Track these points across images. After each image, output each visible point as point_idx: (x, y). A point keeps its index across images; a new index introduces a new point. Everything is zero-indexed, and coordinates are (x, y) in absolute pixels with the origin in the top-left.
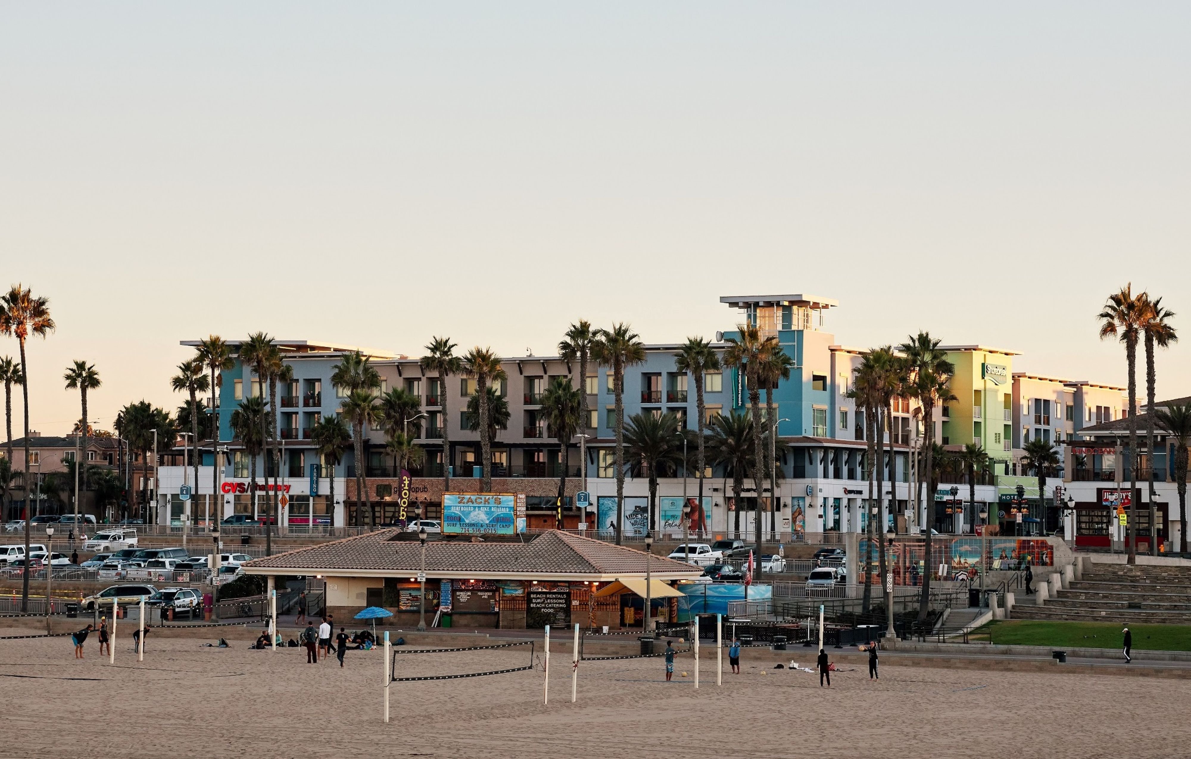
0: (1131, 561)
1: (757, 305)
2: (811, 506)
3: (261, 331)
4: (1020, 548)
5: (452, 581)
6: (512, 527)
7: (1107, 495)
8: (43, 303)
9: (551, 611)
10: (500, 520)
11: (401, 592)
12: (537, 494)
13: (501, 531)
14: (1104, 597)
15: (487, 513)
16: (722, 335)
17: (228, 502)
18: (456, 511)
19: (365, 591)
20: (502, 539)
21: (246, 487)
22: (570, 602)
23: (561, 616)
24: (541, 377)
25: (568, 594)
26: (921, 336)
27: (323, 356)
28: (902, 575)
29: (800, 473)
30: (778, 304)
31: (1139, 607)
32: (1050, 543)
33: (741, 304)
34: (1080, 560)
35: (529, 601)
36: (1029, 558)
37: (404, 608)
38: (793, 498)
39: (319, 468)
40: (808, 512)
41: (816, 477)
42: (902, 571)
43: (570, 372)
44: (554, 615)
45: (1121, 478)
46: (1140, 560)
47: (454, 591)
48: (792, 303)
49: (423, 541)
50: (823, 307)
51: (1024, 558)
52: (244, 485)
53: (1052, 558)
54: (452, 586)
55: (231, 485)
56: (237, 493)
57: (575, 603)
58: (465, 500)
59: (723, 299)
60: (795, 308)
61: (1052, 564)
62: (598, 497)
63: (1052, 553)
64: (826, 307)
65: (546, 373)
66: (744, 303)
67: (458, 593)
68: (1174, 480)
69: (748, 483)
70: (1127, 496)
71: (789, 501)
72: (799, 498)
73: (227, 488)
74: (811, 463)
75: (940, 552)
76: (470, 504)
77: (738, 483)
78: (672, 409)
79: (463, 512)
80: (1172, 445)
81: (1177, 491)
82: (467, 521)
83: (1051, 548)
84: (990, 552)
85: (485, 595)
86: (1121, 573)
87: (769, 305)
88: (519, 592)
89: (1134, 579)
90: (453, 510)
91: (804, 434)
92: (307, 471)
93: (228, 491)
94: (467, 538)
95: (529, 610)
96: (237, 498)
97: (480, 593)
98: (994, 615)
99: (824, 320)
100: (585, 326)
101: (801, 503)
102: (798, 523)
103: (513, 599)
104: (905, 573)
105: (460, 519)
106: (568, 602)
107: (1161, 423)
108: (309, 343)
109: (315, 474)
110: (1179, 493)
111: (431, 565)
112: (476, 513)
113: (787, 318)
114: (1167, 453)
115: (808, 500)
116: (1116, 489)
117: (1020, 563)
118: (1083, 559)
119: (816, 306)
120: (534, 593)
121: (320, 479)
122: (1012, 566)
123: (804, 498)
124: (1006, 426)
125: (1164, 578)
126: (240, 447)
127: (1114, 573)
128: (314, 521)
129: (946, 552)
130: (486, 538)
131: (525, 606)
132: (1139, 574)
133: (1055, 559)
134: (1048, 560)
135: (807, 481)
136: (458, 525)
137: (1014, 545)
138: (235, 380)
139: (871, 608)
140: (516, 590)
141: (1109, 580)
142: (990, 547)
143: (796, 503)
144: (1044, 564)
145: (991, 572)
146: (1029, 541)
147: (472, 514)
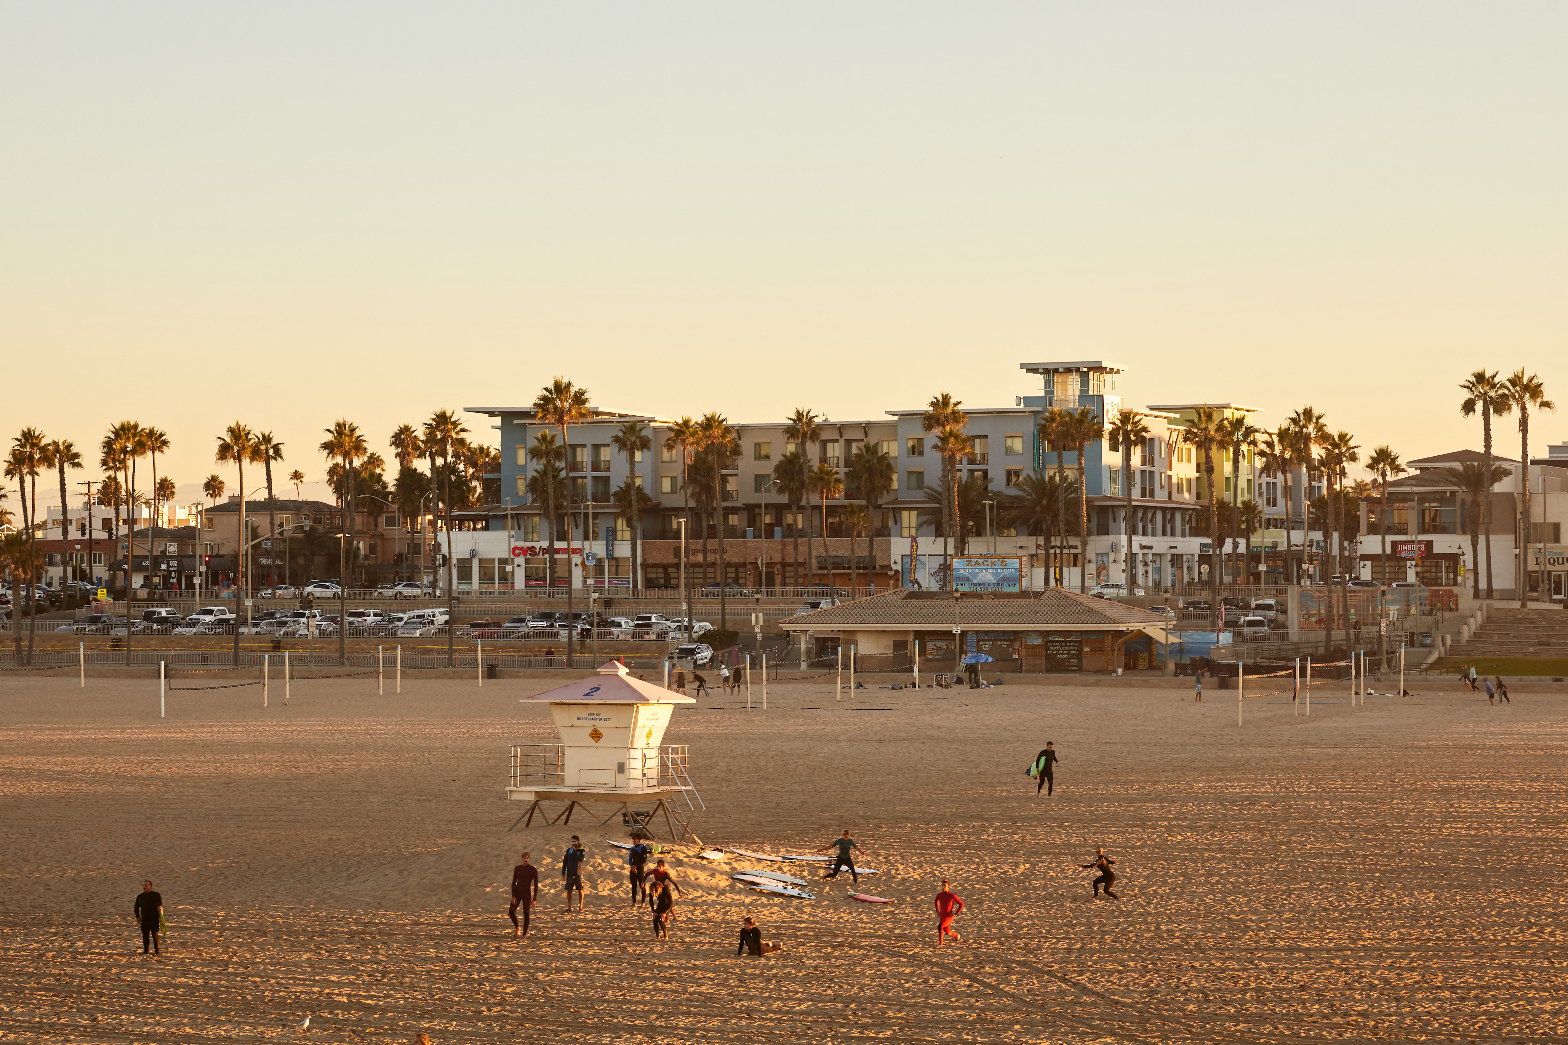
0: (1524, 605)
1: (1056, 371)
2: (1115, 561)
3: (715, 411)
4: (1432, 596)
5: (977, 632)
6: (1017, 586)
7: (1401, 547)
8: (583, 393)
9: (1066, 657)
10: (1005, 580)
11: (928, 643)
12: (839, 554)
13: (1007, 589)
14: (1515, 637)
15: (993, 574)
16: (1019, 400)
17: (519, 566)
18: (964, 572)
19: (892, 643)
20: (1009, 596)
21: (537, 551)
22: (1082, 649)
23: (1074, 661)
24: (837, 441)
25: (1080, 642)
26: (1305, 410)
27: (613, 422)
28: (1336, 621)
29: (1103, 531)
30: (1078, 370)
31: (1548, 645)
32: (1455, 592)
33: (1041, 371)
34: (1484, 605)
35: (1047, 649)
36: (1439, 605)
37: (930, 657)
38: (1097, 554)
39: (614, 531)
40: (1112, 567)
41: (1120, 534)
42: (1336, 618)
43: (866, 436)
44: (1068, 660)
45: (1416, 530)
46: (1531, 605)
47: (978, 641)
48: (1090, 369)
49: (957, 599)
50: (1116, 372)
51: (1435, 606)
52: (535, 548)
53: (1457, 605)
54: (977, 637)
55: (521, 548)
56: (528, 557)
57: (1086, 649)
58: (973, 563)
59: (1022, 366)
60: (1091, 373)
61: (1457, 610)
62: (902, 556)
63: (1457, 600)
64: (1118, 372)
65: (841, 437)
66: (1044, 369)
67: (981, 643)
68: (1464, 532)
69: (1055, 541)
70: (1420, 548)
71: (1093, 557)
72: (1102, 554)
73: (517, 552)
74: (1115, 521)
75: (1368, 601)
76: (977, 566)
77: (1048, 540)
78: (972, 471)
79: (971, 573)
80: (1463, 500)
81: (1470, 543)
82: (975, 581)
83: (1457, 596)
84: (1408, 600)
85: (1004, 644)
86: (1520, 616)
87: (1069, 370)
88: (1039, 641)
89: (1531, 621)
90: (961, 571)
91: (1104, 494)
92: (602, 533)
93: (519, 555)
94: (979, 596)
95: (1048, 656)
96: (527, 561)
97: (999, 643)
98: (1439, 653)
99: (1116, 385)
100: (946, 398)
101: (1105, 559)
102: (1102, 577)
103: (1034, 647)
104: (1339, 620)
105: (968, 579)
106: (1080, 649)
107: (1454, 479)
108: (600, 410)
109: (611, 537)
110: (1473, 544)
111: (963, 620)
112: (983, 574)
113: (1085, 383)
114: (1458, 508)
115: (1112, 556)
116: (1414, 541)
117: (1432, 610)
118: (1487, 605)
119: (1111, 370)
120: (1051, 642)
121: (616, 542)
122: (1426, 612)
123: (1108, 554)
124: (1248, 480)
125: (1558, 620)
126: (538, 512)
127: (1514, 616)
128: (610, 582)
129: (1372, 602)
130: (997, 596)
131: (1044, 653)
132: (1535, 617)
133: (1460, 606)
134: (1454, 607)
135: (1111, 538)
136: (966, 585)
137: (1427, 594)
138: (517, 446)
139: (1332, 649)
140: (1036, 639)
141: (1511, 623)
142: (1408, 596)
143: (1100, 559)
144: (1451, 610)
145: (1409, 618)
146: (1439, 591)
147: (980, 576)
